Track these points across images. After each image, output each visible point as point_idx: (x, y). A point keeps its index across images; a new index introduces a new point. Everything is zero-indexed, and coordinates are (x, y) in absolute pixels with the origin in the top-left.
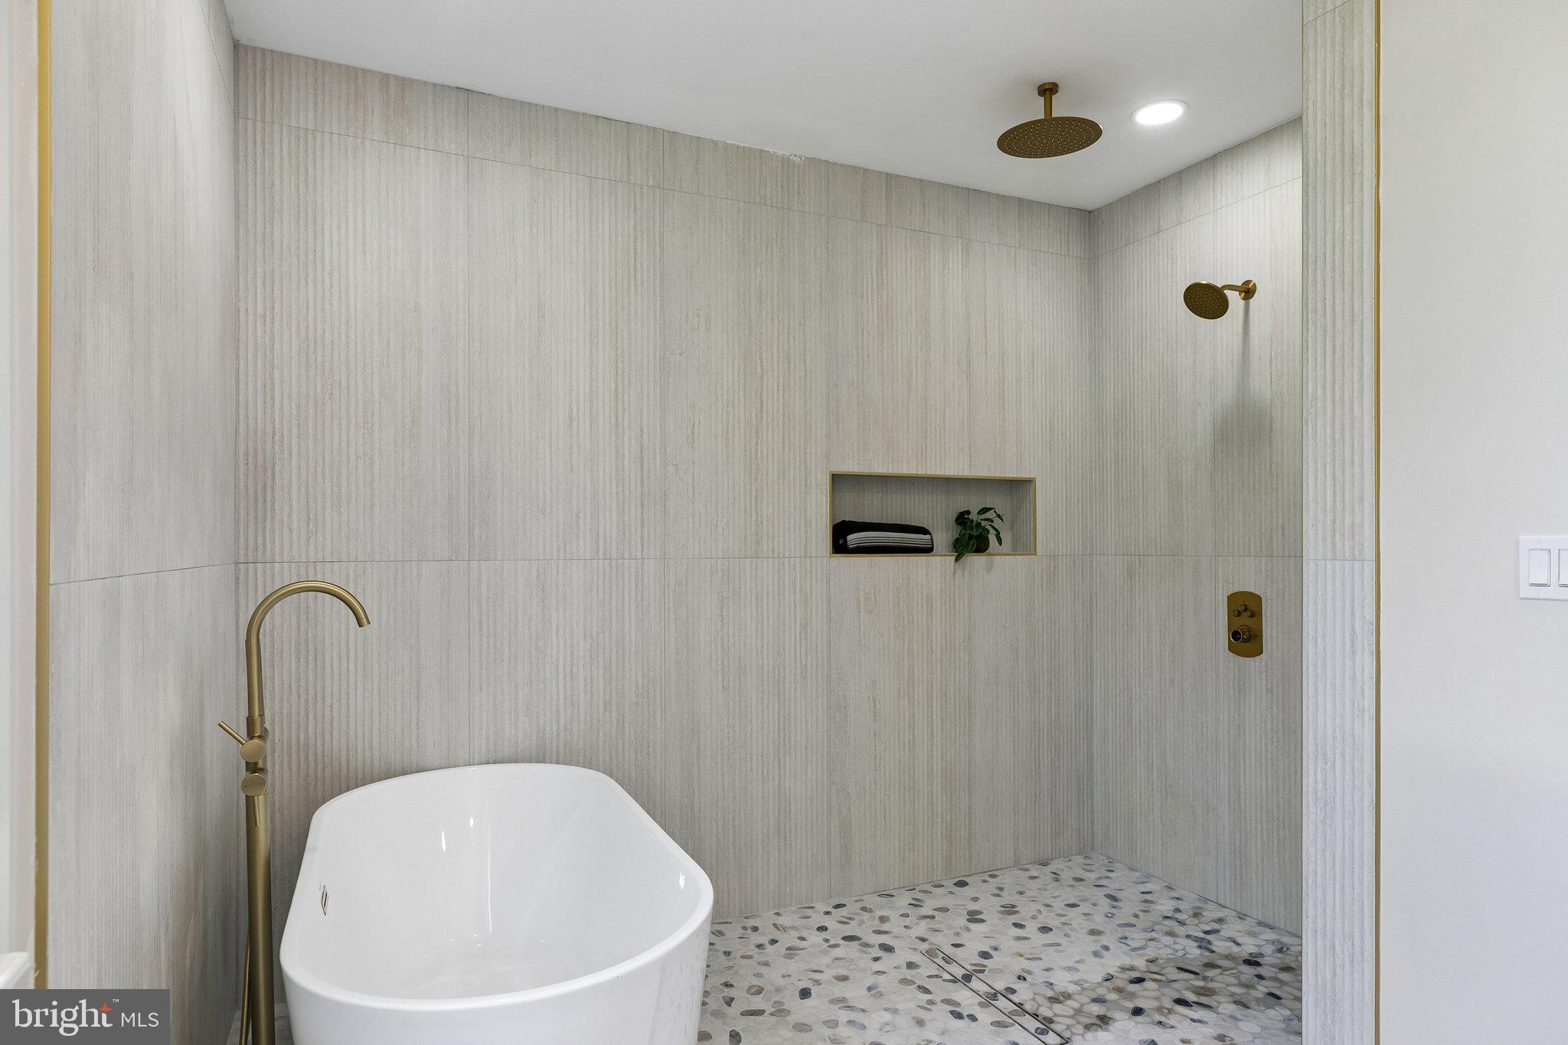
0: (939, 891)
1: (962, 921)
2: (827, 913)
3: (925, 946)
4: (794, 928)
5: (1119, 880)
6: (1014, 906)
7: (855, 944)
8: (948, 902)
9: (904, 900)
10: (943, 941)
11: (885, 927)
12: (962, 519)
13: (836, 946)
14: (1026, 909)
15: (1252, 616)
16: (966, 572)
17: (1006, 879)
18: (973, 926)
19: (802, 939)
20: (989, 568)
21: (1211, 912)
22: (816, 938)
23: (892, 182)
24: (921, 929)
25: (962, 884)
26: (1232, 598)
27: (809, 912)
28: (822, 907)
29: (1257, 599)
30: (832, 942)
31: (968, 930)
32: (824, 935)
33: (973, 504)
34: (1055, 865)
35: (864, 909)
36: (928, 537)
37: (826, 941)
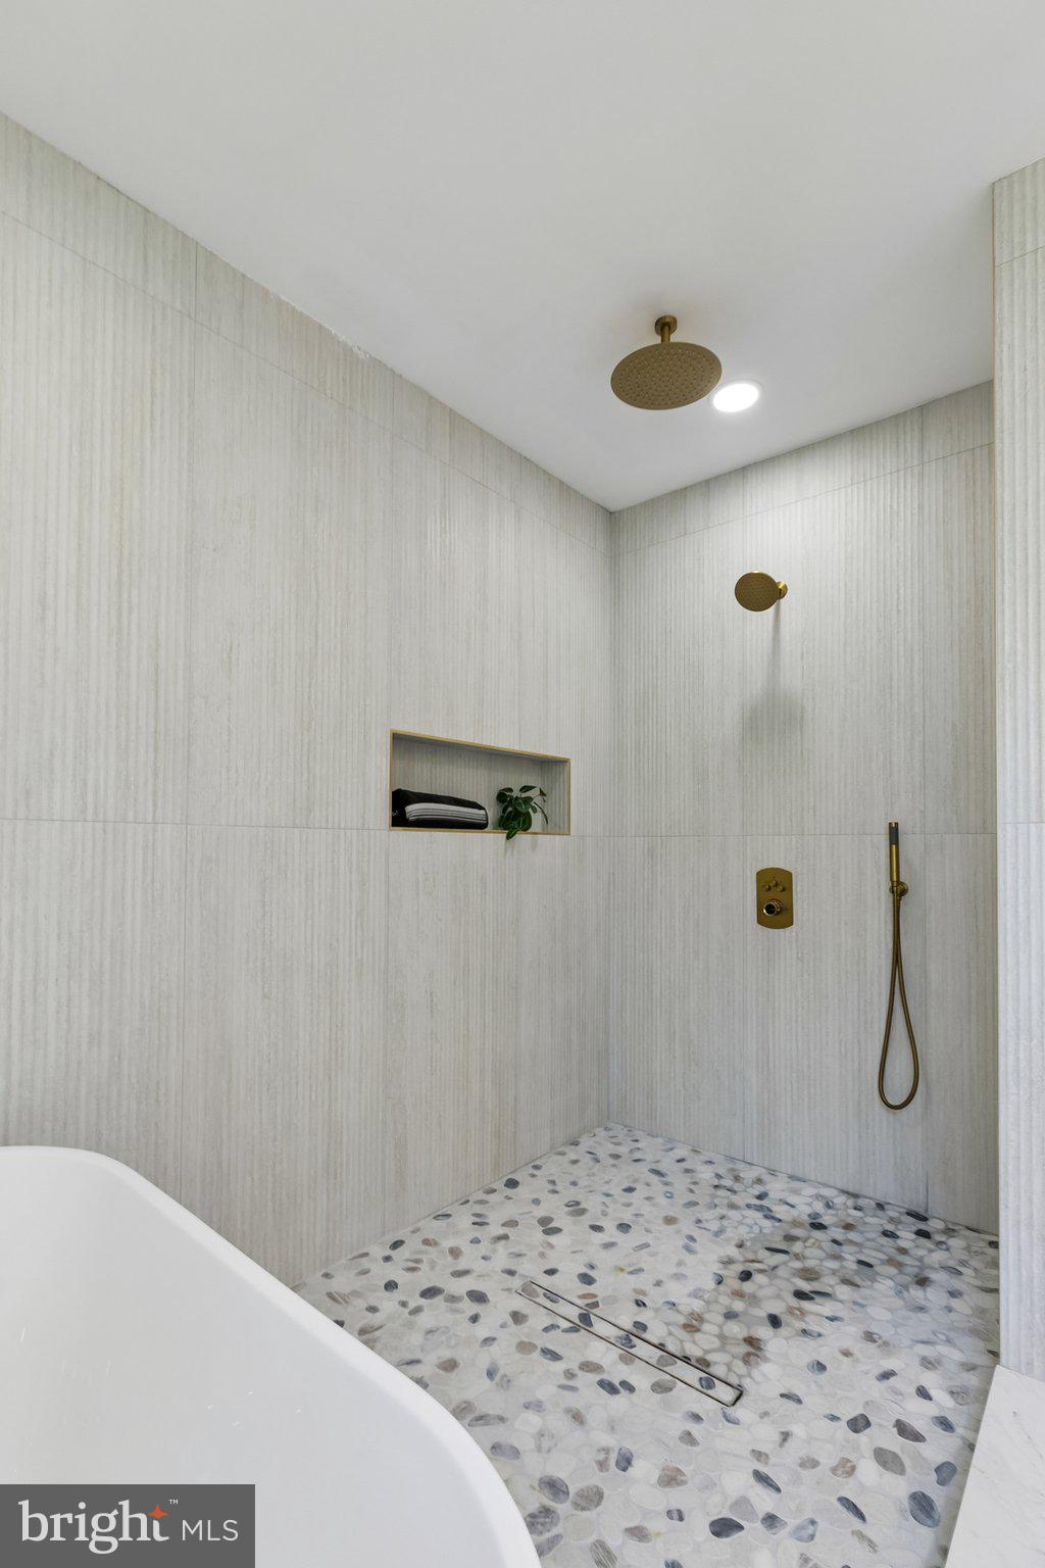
0: (492, 1198)
1: (538, 1235)
2: (387, 1259)
3: (516, 1283)
4: (355, 1293)
5: (650, 1148)
6: (578, 1203)
7: (438, 1300)
8: (510, 1211)
9: (463, 1219)
10: (531, 1269)
11: (462, 1265)
12: (503, 797)
13: (417, 1310)
14: (592, 1203)
15: (784, 890)
16: (515, 852)
17: (553, 1167)
18: (553, 1239)
19: (373, 1309)
20: (534, 846)
21: (749, 1174)
22: (388, 1303)
23: (455, 420)
24: (501, 1257)
25: (512, 1184)
26: (761, 875)
27: (365, 1263)
28: (378, 1251)
29: (788, 875)
30: (412, 1305)
31: (551, 1246)
32: (397, 1295)
33: (514, 781)
34: (586, 1143)
35: (426, 1242)
36: (482, 812)
37: (404, 1304)
